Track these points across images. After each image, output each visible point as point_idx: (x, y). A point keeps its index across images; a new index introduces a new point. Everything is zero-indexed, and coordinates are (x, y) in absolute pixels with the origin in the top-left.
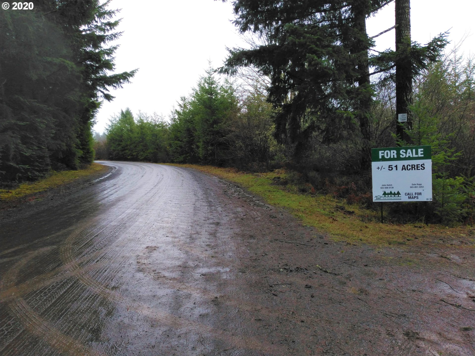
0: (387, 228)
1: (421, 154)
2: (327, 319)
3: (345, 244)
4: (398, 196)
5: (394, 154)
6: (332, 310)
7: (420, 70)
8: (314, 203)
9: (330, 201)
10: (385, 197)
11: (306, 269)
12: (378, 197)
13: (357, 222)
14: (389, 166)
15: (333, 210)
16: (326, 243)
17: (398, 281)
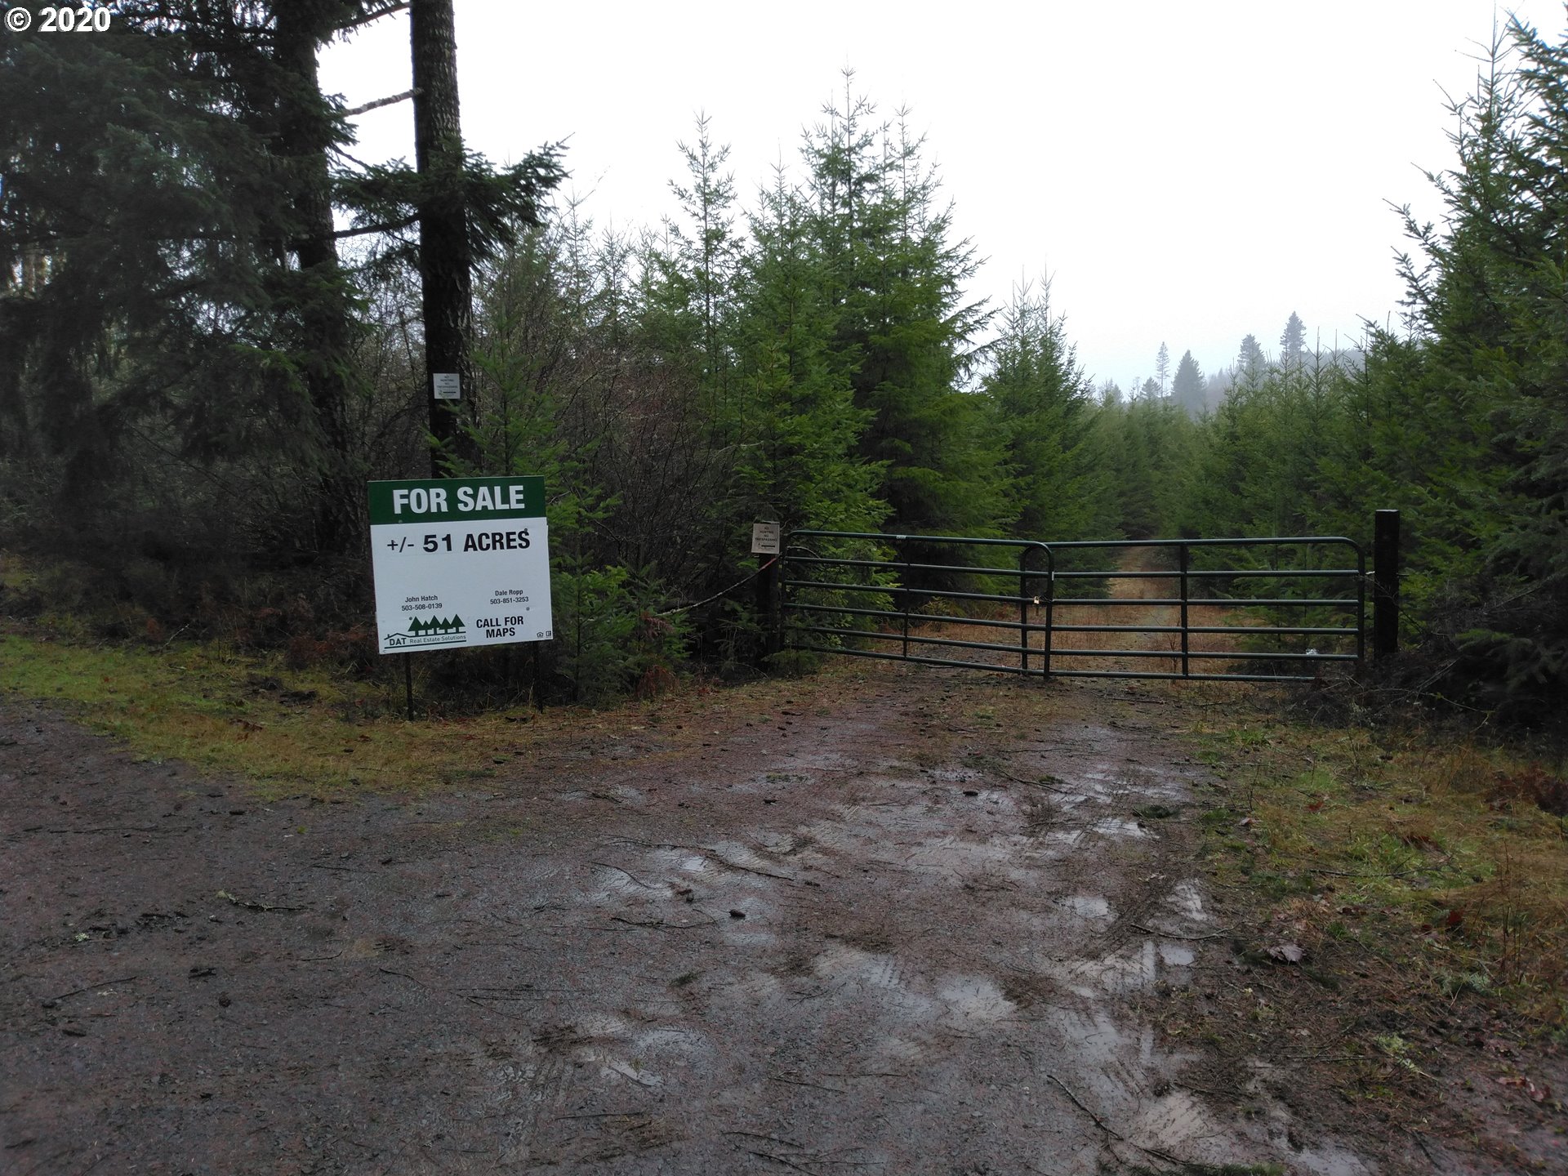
0: (430, 734)
1: (518, 501)
2: (292, 1063)
3: (304, 803)
4: (457, 632)
5: (438, 500)
6: (305, 1028)
7: (491, 244)
8: (162, 676)
9: (223, 661)
10: (417, 635)
11: (178, 914)
12: (395, 638)
13: (331, 726)
14: (427, 537)
15: (241, 692)
16: (237, 809)
17: (491, 891)
